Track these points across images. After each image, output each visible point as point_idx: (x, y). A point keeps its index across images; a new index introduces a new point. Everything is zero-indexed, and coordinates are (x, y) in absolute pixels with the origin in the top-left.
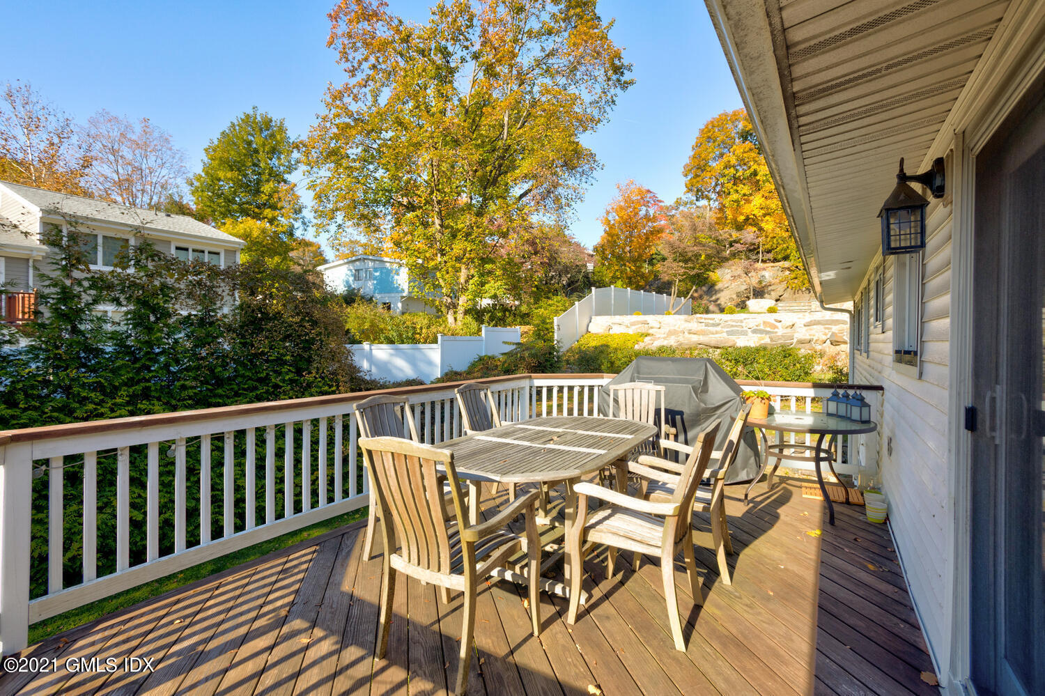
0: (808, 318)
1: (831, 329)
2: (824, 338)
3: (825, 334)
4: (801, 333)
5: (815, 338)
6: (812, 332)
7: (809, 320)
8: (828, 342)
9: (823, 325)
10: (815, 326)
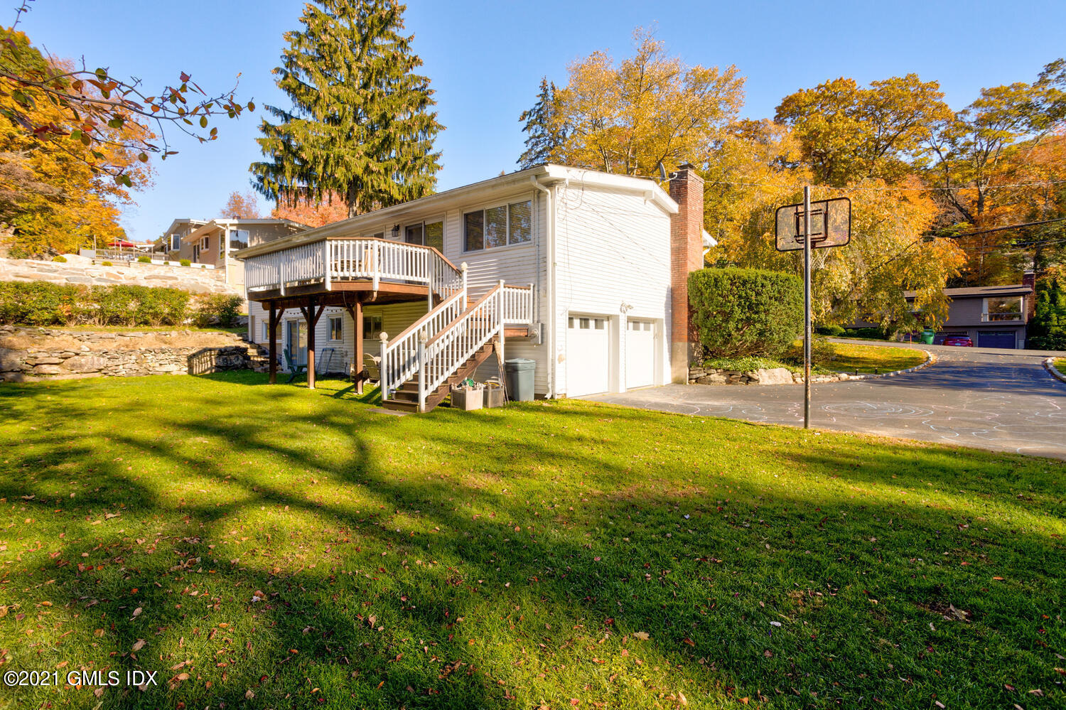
1: (168, 282)
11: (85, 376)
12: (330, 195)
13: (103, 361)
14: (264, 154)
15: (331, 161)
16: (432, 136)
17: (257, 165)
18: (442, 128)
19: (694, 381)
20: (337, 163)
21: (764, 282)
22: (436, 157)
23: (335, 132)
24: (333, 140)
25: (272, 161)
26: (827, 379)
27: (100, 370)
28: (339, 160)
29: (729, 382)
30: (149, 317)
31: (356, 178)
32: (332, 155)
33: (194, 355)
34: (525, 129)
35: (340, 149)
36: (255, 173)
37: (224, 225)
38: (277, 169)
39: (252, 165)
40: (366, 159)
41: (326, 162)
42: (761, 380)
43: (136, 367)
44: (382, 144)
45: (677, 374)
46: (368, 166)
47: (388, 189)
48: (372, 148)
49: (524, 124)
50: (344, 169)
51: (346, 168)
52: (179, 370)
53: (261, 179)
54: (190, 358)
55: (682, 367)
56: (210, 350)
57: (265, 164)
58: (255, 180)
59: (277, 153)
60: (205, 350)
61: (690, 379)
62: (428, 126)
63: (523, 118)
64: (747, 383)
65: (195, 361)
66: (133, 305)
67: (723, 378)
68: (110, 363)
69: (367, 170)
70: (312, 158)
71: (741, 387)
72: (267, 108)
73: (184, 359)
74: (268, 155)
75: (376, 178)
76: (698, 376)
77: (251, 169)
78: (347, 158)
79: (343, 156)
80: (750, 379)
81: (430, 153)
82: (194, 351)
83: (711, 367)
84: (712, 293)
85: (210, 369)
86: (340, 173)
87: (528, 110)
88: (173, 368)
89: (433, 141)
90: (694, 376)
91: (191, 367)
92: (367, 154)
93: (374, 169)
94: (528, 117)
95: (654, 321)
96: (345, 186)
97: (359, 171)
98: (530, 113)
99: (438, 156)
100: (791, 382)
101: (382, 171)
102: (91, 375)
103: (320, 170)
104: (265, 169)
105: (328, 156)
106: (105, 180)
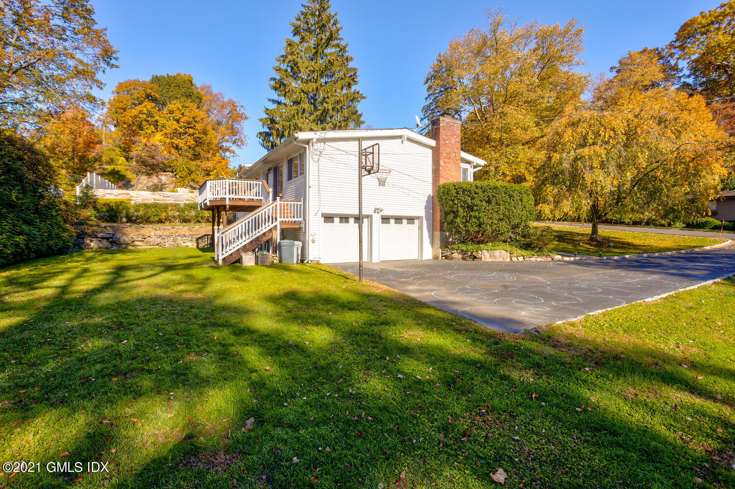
11: (152, 247)
13: (159, 240)
14: (263, 127)
16: (358, 104)
17: (260, 133)
18: (364, 98)
19: (444, 258)
21: (477, 190)
22: (361, 115)
23: (293, 110)
25: (267, 130)
26: (539, 259)
27: (158, 244)
29: (463, 259)
30: (199, 219)
32: (292, 124)
33: (200, 238)
35: (297, 120)
36: (260, 137)
38: (268, 135)
39: (258, 134)
42: (483, 258)
43: (173, 243)
45: (435, 253)
52: (192, 245)
53: (263, 140)
54: (197, 239)
55: (437, 248)
56: (208, 235)
57: (264, 132)
58: (261, 141)
59: (269, 126)
60: (205, 235)
61: (442, 256)
62: (355, 98)
64: (473, 260)
65: (200, 241)
66: (193, 213)
67: (460, 256)
68: (162, 241)
70: (282, 127)
71: (470, 262)
72: (269, 100)
73: (194, 240)
74: (265, 127)
76: (446, 254)
80: (475, 257)
82: (199, 236)
83: (453, 249)
84: (446, 199)
85: (207, 245)
88: (190, 244)
90: (444, 255)
91: (198, 244)
95: (418, 218)
100: (508, 260)
102: (154, 247)
104: (264, 135)
105: (290, 125)
106: (224, 144)
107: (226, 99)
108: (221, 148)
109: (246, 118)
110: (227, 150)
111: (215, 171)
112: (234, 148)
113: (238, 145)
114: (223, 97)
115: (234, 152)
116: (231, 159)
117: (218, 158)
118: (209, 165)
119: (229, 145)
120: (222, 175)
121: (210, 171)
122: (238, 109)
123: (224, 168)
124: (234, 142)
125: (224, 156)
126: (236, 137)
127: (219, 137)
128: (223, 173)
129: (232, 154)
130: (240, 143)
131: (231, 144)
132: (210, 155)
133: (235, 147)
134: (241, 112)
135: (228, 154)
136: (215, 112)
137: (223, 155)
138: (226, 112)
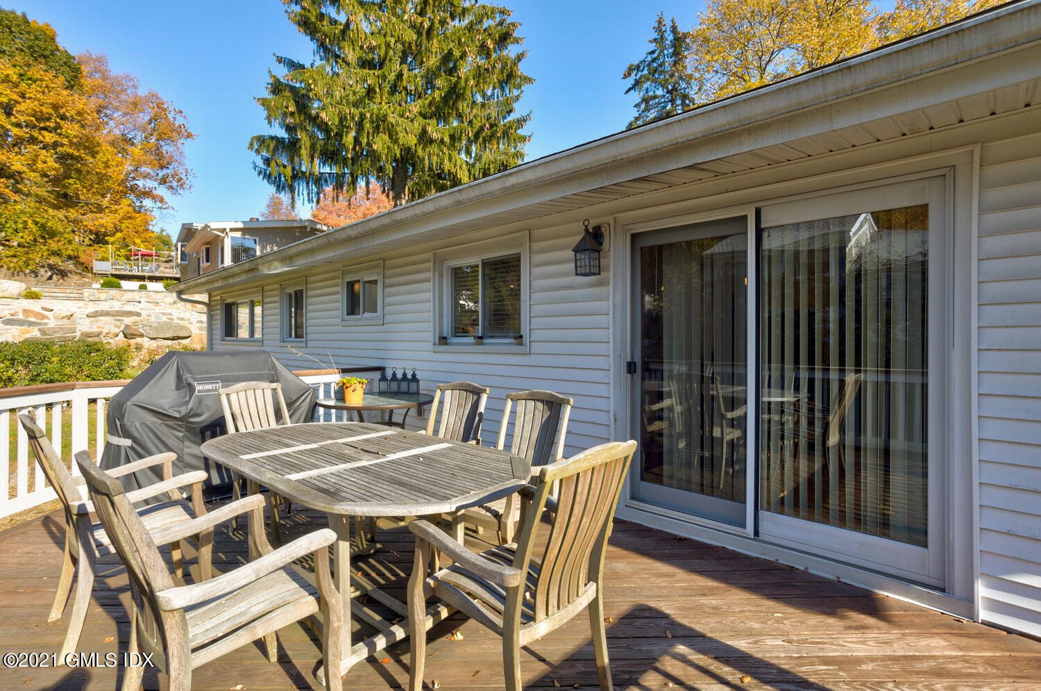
0: (92, 308)
1: (123, 320)
2: (117, 330)
3: (119, 327)
4: (84, 326)
5: (105, 331)
6: (100, 324)
7: (93, 310)
8: (121, 335)
9: (113, 316)
10: (102, 318)
12: (368, 183)
14: (270, 122)
15: (367, 125)
16: (516, 92)
17: (261, 140)
18: (529, 80)
20: (377, 129)
22: (521, 122)
23: (372, 77)
24: (370, 92)
25: (282, 133)
28: (380, 124)
31: (407, 150)
32: (368, 115)
34: (630, 89)
35: (381, 105)
36: (258, 151)
37: (223, 230)
38: (291, 147)
39: (253, 139)
40: (419, 122)
41: (360, 126)
44: (445, 99)
46: (424, 131)
47: (453, 170)
48: (430, 105)
49: (630, 81)
50: (386, 137)
51: (390, 136)
53: (267, 162)
57: (272, 138)
58: (260, 163)
59: (290, 120)
62: (509, 78)
63: (627, 76)
69: (424, 139)
70: (337, 120)
74: (276, 124)
75: (436, 151)
77: (251, 145)
78: (392, 119)
79: (385, 116)
81: (512, 117)
86: (380, 143)
87: (636, 63)
89: (517, 98)
92: (424, 116)
93: (435, 136)
94: (635, 72)
96: (389, 170)
97: (412, 140)
98: (638, 68)
99: (525, 121)
101: (447, 139)
103: (349, 139)
104: (272, 146)
105: (362, 117)
106: (140, 183)
107: (142, 92)
108: (133, 189)
109: (189, 136)
110: (147, 194)
111: (119, 235)
112: (161, 191)
113: (171, 188)
114: (135, 87)
115: (162, 200)
116: (156, 213)
117: (126, 209)
118: (105, 221)
119: (151, 186)
120: (134, 244)
121: (105, 234)
122: (170, 116)
123: (140, 229)
124: (163, 181)
125: (141, 207)
126: (165, 171)
127: (128, 167)
128: (138, 241)
129: (159, 204)
130: (175, 184)
131: (156, 184)
132: (105, 202)
133: (165, 190)
134: (177, 123)
135: (147, 203)
136: (116, 115)
137: (138, 204)
138: (144, 118)
